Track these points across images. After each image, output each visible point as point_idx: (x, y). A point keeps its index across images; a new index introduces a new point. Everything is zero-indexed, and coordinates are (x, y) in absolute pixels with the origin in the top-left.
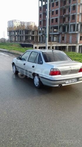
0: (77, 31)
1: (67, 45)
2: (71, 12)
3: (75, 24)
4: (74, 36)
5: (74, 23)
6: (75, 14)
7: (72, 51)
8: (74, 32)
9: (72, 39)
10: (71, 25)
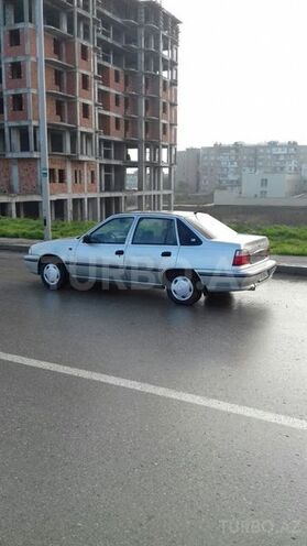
0: (36, 150)
1: (13, 200)
2: (7, 83)
3: (27, 127)
4: (26, 166)
5: (24, 123)
6: (21, 91)
7: (26, 217)
8: (26, 155)
9: (21, 178)
10: (10, 128)
